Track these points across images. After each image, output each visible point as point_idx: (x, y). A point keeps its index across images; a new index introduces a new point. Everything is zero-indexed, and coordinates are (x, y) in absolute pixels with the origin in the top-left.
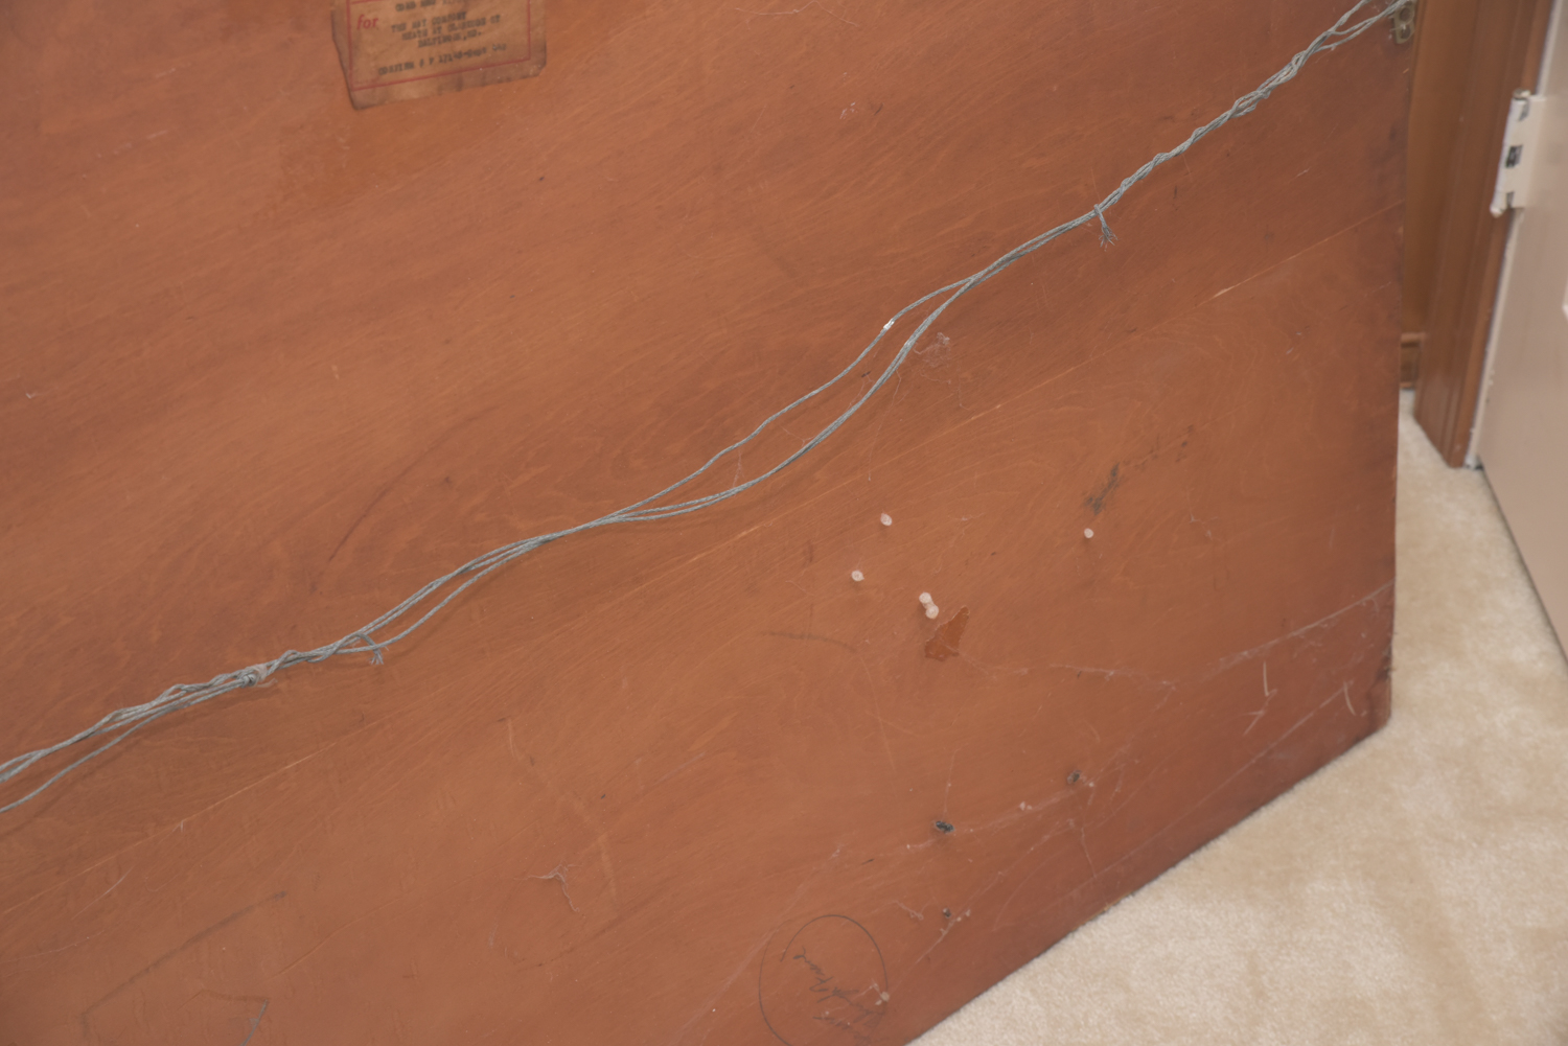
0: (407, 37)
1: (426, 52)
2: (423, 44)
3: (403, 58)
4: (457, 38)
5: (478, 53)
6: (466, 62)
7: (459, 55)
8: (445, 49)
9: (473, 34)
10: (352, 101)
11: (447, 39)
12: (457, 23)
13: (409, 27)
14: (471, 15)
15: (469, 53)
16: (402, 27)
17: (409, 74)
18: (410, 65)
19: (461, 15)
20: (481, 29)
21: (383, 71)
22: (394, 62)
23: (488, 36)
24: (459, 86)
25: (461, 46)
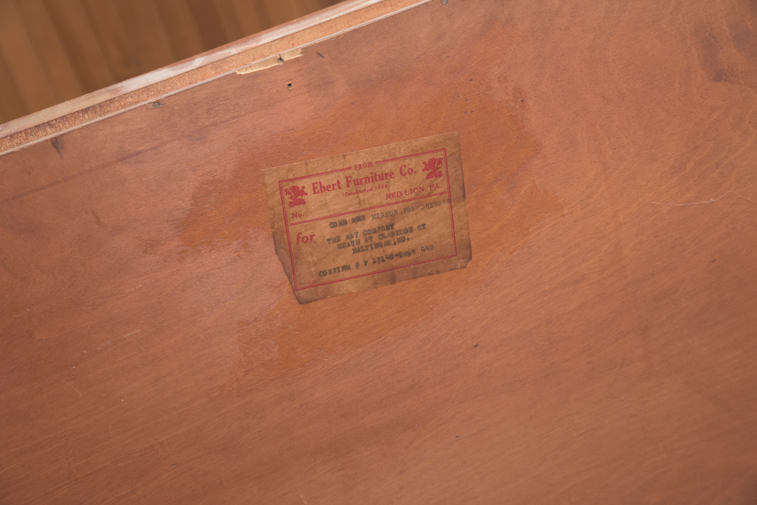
0: (342, 246)
1: (360, 257)
2: (356, 251)
3: (340, 262)
4: (388, 244)
5: (408, 254)
6: (396, 262)
7: (391, 257)
8: (377, 253)
9: (403, 240)
10: (297, 298)
11: (378, 245)
12: (386, 233)
13: (343, 239)
14: (397, 227)
15: (400, 255)
16: (337, 239)
17: (347, 274)
18: (346, 268)
19: (390, 226)
20: (409, 235)
21: (323, 273)
22: (332, 266)
23: (416, 241)
24: (393, 280)
25: (390, 250)
